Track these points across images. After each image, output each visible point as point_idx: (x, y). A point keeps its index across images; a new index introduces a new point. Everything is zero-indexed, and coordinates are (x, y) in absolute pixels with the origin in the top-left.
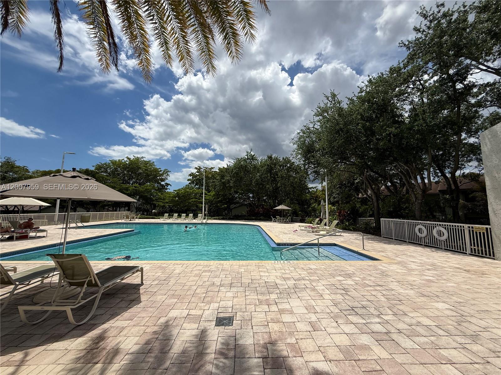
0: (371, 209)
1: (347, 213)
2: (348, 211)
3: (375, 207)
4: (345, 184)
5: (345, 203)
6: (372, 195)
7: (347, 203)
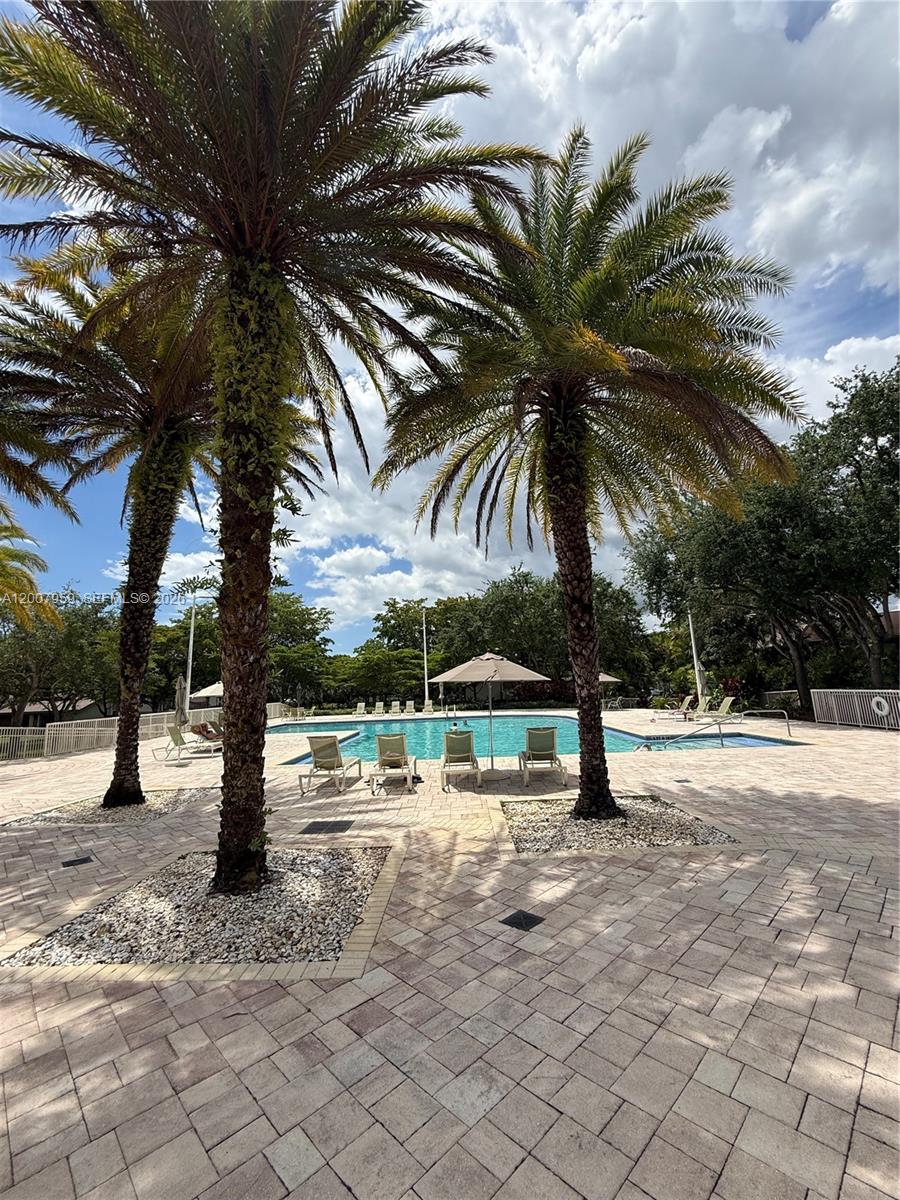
0: (789, 674)
1: (741, 683)
2: (742, 679)
3: (797, 669)
4: (725, 623)
5: (732, 663)
6: (785, 643)
7: (737, 662)
